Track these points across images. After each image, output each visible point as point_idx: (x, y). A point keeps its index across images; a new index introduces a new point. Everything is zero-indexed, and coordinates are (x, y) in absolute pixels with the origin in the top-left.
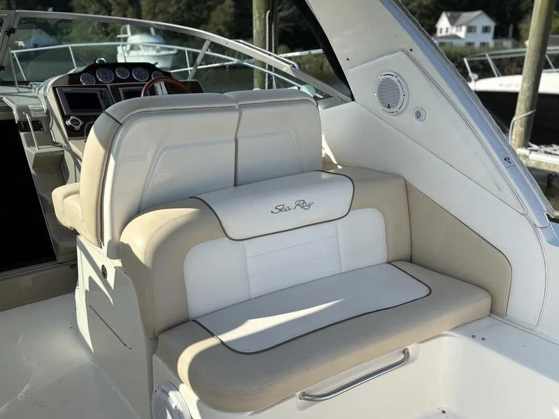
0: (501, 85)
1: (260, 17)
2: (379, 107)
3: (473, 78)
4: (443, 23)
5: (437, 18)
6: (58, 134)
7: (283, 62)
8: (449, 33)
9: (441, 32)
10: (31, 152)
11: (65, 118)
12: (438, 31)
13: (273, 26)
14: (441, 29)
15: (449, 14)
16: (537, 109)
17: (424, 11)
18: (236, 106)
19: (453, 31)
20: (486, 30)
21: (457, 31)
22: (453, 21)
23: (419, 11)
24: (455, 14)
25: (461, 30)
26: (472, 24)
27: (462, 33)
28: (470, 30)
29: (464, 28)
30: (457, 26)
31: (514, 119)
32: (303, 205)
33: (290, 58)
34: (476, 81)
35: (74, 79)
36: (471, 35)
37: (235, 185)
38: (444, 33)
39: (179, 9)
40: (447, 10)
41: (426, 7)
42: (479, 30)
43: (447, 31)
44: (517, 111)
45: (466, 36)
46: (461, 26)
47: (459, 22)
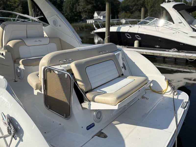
0: (102, 30)
1: (31, 11)
2: (54, 26)
3: (96, 29)
4: (96, 15)
5: (94, 13)
7: (36, 19)
8: (98, 18)
9: (95, 18)
12: (94, 17)
13: (35, 13)
14: (95, 17)
15: (97, 12)
16: (110, 35)
17: (89, 11)
18: (26, 24)
19: (99, 17)
21: (100, 17)
22: (98, 14)
23: (88, 11)
24: (99, 12)
25: (101, 17)
26: (104, 15)
27: (102, 18)
29: (102, 16)
30: (100, 16)
31: (105, 38)
32: (40, 41)
33: (37, 18)
34: (97, 29)
36: (104, 18)
37: (27, 38)
38: (96, 18)
40: (96, 11)
41: (90, 10)
43: (97, 17)
44: (106, 36)
45: (103, 19)
46: (101, 16)
47: (100, 14)
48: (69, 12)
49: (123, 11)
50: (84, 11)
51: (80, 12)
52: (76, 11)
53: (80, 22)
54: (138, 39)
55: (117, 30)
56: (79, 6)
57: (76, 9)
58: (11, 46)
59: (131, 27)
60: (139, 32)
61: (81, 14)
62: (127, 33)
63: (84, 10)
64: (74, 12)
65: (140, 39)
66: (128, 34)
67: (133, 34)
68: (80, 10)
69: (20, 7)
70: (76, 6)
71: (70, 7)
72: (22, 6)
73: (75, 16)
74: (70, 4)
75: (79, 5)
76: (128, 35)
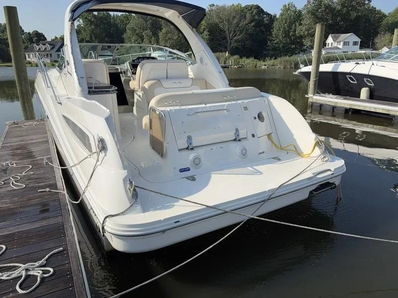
0: (309, 69)
2: (201, 64)
4: (330, 40)
5: (326, 37)
6: (129, 74)
7: (185, 55)
8: (333, 46)
9: (328, 46)
10: (123, 79)
11: (131, 70)
14: (329, 44)
15: (333, 35)
18: (167, 62)
19: (335, 44)
20: (355, 43)
21: (337, 44)
22: (335, 39)
24: (337, 35)
26: (346, 41)
28: (345, 44)
29: (342, 43)
30: (338, 42)
32: (180, 82)
34: (302, 67)
35: (133, 61)
36: (346, 46)
37: (167, 79)
38: (330, 46)
39: (179, 37)
40: (332, 33)
42: (351, 44)
43: (332, 44)
44: (311, 79)
45: (342, 47)
47: (339, 39)
48: (283, 37)
49: (386, 32)
50: (308, 34)
51: (301, 37)
52: (294, 35)
53: (299, 53)
54: (369, 84)
55: (333, 68)
56: (301, 27)
57: (295, 31)
58: (146, 87)
59: (358, 64)
60: (371, 73)
61: (303, 40)
62: (350, 74)
63: (310, 32)
64: (290, 38)
65: (373, 85)
66: (351, 76)
67: (360, 77)
68: (302, 34)
69: (206, 32)
70: (296, 25)
71: (284, 28)
72: (208, 31)
73: (293, 43)
74: (286, 23)
75: (301, 24)
76: (350, 78)
